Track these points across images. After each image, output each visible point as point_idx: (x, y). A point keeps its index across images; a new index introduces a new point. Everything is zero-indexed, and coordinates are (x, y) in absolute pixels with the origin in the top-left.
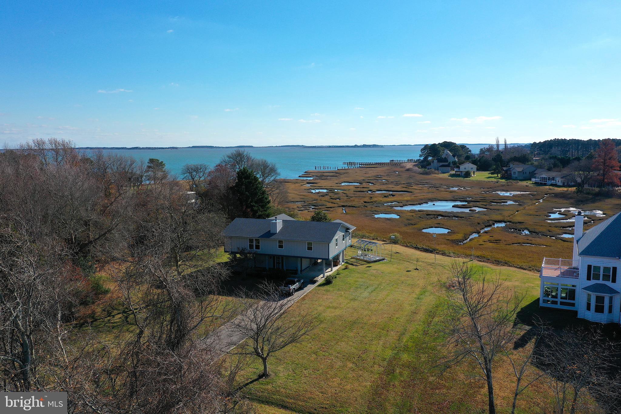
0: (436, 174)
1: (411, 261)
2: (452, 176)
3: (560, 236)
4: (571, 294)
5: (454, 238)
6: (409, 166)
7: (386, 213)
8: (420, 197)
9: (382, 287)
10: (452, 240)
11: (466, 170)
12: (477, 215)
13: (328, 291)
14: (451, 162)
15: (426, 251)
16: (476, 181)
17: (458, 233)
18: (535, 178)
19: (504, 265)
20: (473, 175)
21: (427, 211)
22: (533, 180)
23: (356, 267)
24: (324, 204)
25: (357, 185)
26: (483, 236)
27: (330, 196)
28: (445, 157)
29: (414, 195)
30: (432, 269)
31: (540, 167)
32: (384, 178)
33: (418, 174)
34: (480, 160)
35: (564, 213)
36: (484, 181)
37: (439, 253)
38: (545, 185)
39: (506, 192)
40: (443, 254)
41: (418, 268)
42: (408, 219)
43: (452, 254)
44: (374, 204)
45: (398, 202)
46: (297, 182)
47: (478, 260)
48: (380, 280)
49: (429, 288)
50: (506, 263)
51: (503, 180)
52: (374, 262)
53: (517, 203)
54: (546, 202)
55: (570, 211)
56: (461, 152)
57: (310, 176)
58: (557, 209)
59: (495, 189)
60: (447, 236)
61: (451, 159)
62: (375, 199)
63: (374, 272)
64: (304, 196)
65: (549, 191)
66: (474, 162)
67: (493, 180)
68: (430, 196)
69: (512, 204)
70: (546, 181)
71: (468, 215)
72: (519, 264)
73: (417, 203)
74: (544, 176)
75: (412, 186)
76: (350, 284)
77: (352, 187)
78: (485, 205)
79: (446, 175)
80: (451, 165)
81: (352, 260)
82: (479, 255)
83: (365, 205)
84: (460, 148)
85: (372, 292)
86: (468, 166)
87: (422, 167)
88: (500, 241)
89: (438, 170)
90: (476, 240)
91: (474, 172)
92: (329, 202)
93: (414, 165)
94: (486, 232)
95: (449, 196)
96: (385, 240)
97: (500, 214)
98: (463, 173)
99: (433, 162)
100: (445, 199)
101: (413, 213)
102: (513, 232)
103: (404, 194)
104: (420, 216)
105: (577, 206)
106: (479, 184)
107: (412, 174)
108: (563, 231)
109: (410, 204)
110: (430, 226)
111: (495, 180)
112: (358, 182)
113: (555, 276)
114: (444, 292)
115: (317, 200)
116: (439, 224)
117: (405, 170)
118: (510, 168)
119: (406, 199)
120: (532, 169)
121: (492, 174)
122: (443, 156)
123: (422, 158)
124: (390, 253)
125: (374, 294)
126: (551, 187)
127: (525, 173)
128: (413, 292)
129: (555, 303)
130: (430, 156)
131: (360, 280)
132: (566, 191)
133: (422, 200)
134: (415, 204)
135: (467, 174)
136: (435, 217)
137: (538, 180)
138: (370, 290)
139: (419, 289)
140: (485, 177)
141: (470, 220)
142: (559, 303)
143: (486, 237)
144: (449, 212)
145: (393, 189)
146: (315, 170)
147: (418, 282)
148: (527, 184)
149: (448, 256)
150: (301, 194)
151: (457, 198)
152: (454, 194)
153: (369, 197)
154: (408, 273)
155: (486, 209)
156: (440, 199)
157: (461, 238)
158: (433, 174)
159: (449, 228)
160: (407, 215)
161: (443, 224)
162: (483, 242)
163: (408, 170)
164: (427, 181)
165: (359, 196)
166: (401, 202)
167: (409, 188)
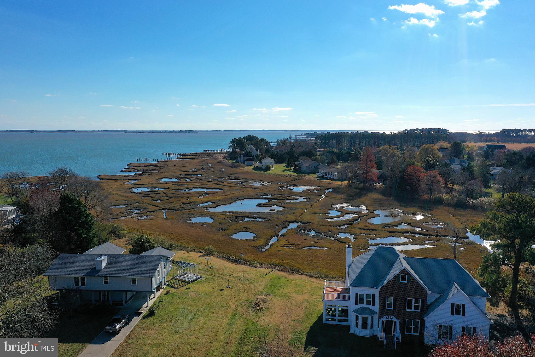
0: (242, 167)
1: (224, 277)
2: (256, 169)
4: (345, 312)
6: (220, 158)
7: (201, 216)
8: (229, 196)
9: (200, 313)
10: (257, 246)
11: (267, 164)
12: (276, 216)
13: (151, 324)
14: (255, 155)
15: (236, 262)
16: (275, 175)
17: (261, 238)
18: (319, 173)
19: (297, 274)
20: (272, 168)
21: (236, 213)
22: (317, 174)
23: (177, 290)
24: (147, 207)
25: (175, 182)
26: (281, 240)
27: (152, 197)
28: (250, 151)
29: (225, 194)
30: (241, 285)
31: (321, 162)
32: (199, 172)
33: (228, 166)
34: (277, 154)
35: (339, 210)
36: (281, 175)
37: (246, 263)
38: (326, 178)
39: (297, 187)
40: (249, 264)
42: (221, 224)
43: (257, 264)
44: (191, 205)
45: (212, 201)
46: (120, 179)
47: (277, 270)
48: (198, 304)
49: (239, 308)
50: (298, 271)
51: (295, 174)
52: (192, 281)
53: (306, 200)
54: (327, 198)
55: (343, 207)
56: (263, 146)
57: (132, 170)
58: (335, 205)
59: (289, 183)
60: (252, 242)
61: (254, 153)
62: (192, 200)
63: (193, 294)
64: (127, 197)
65: (329, 185)
66: (272, 157)
67: (287, 173)
68: (238, 194)
70: (327, 176)
71: (268, 216)
72: (308, 271)
73: (228, 202)
74: (324, 171)
75: (223, 182)
76: (171, 313)
77: (171, 184)
78: (281, 203)
79: (250, 168)
80: (255, 158)
81: (173, 281)
82: (278, 263)
83: (183, 207)
85: (191, 320)
86: (268, 161)
87: (231, 159)
88: (294, 245)
89: (244, 163)
90: (275, 246)
91: (273, 166)
92: (151, 205)
93: (225, 158)
94: (283, 235)
95: (253, 192)
96: (201, 251)
97: (294, 213)
98: (265, 167)
99: (240, 156)
100: (250, 197)
101: (225, 216)
102: (303, 234)
104: (230, 219)
105: (349, 202)
106: (276, 178)
107: (223, 166)
108: (339, 231)
109: (222, 204)
110: (239, 231)
111: (289, 174)
112: (176, 177)
113: (334, 300)
114: (251, 313)
115: (139, 202)
116: (246, 227)
117: (217, 162)
118: (300, 163)
119: (218, 198)
120: (316, 164)
121: (287, 167)
122: (248, 150)
123: (231, 150)
124: (206, 267)
125: (193, 323)
126: (330, 181)
127: (311, 167)
128: (226, 316)
130: (238, 149)
131: (181, 306)
132: (341, 185)
133: (231, 199)
134: (226, 204)
135: (268, 168)
136: (242, 219)
138: (189, 318)
139: (231, 312)
140: (281, 170)
141: (270, 222)
142: (337, 320)
143: (283, 241)
144: (254, 213)
145: (207, 186)
146: (137, 163)
147: (230, 303)
148: (313, 178)
149: (253, 267)
150: (125, 194)
151: (260, 195)
152: (258, 191)
153: (186, 197)
154: (221, 292)
155: (283, 207)
156: (247, 198)
157: (264, 244)
158: (240, 167)
159: (254, 232)
160: (220, 218)
161: (249, 228)
162: (281, 247)
163: (219, 162)
164: (235, 175)
165: (178, 196)
166: (215, 202)
167: (220, 185)
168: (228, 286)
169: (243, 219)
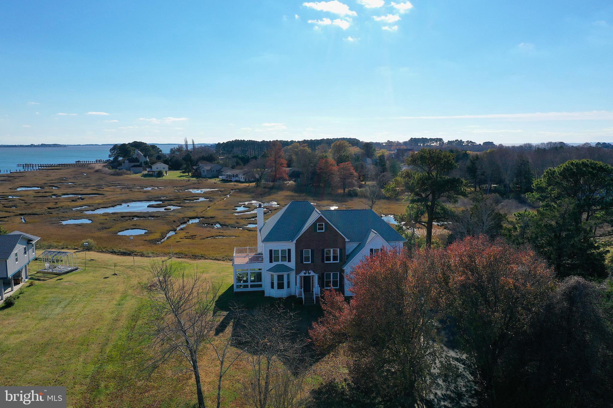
0: (127, 174)
1: (109, 267)
2: (145, 176)
3: (246, 226)
4: (259, 277)
5: (152, 238)
6: (98, 167)
7: (76, 218)
8: (112, 199)
9: (78, 299)
10: (150, 240)
11: (158, 170)
12: (172, 214)
13: (9, 315)
14: (143, 162)
15: (124, 254)
16: (169, 180)
17: (155, 233)
18: (222, 176)
19: (200, 259)
20: (165, 175)
21: (121, 213)
22: (220, 177)
23: (44, 282)
25: (37, 190)
26: (179, 233)
27: (4, 204)
28: (136, 158)
29: (106, 198)
30: (131, 272)
31: (225, 165)
32: (70, 181)
33: (108, 175)
34: (171, 160)
35: (247, 206)
36: (177, 180)
37: (137, 255)
38: (231, 181)
39: (197, 190)
40: (141, 255)
41: (116, 273)
42: (101, 223)
43: (151, 255)
44: (60, 210)
45: (89, 205)
47: (176, 257)
48: (75, 292)
49: (130, 291)
50: (202, 257)
51: (194, 179)
52: (65, 273)
53: (208, 200)
54: (232, 197)
55: (252, 204)
56: (152, 152)
58: (242, 202)
59: (187, 187)
60: (144, 237)
61: (142, 159)
62: (62, 204)
63: (67, 284)
65: (234, 186)
66: (166, 162)
67: (184, 178)
68: (123, 197)
69: (204, 201)
70: (231, 178)
71: (163, 214)
72: (214, 256)
73: (110, 205)
74: (229, 173)
75: (103, 188)
76: (37, 302)
77: (31, 192)
78: (179, 203)
79: (138, 176)
80: (143, 165)
81: (39, 275)
82: (177, 251)
83: (49, 212)
84: (151, 148)
85: (66, 306)
86: (160, 166)
87: (113, 167)
88: (196, 237)
89: (130, 170)
90: (173, 238)
91: (166, 172)
93: (104, 166)
95: (143, 196)
96: (76, 248)
97: (194, 211)
98: (156, 173)
99: (124, 162)
100: (139, 200)
101: (107, 217)
102: (206, 227)
103: (95, 197)
104: (114, 219)
105: (257, 199)
106: (172, 183)
107: (102, 175)
108: (248, 222)
109: (103, 207)
110: (126, 228)
111: (187, 179)
112: (38, 186)
113: (245, 263)
114: (146, 293)
116: (135, 225)
117: (94, 171)
118: (199, 166)
119: (97, 202)
120: (219, 167)
121: (183, 172)
122: (134, 156)
123: (112, 159)
124: (84, 261)
125: (68, 308)
126: (236, 183)
127: (212, 171)
128: (113, 298)
129: (246, 286)
130: (121, 156)
131: (50, 295)
132: (248, 186)
133: (115, 201)
134: (108, 206)
135: (160, 174)
137: (224, 177)
138: (62, 305)
139: (119, 295)
140: (178, 176)
141: (166, 219)
142: (249, 286)
143: (183, 234)
144: (145, 213)
145: (81, 192)
147: (118, 288)
148: (215, 182)
149: (146, 257)
151: (152, 198)
152: (148, 194)
153: (54, 202)
154: (106, 280)
155: (181, 206)
156: (135, 200)
157: (159, 237)
158: (124, 174)
159: (145, 228)
160: (100, 218)
161: (139, 225)
162: (180, 239)
163: (97, 171)
164: (119, 182)
165: (41, 202)
166: (93, 206)
167: (100, 190)
168: (115, 274)
169: (131, 219)
